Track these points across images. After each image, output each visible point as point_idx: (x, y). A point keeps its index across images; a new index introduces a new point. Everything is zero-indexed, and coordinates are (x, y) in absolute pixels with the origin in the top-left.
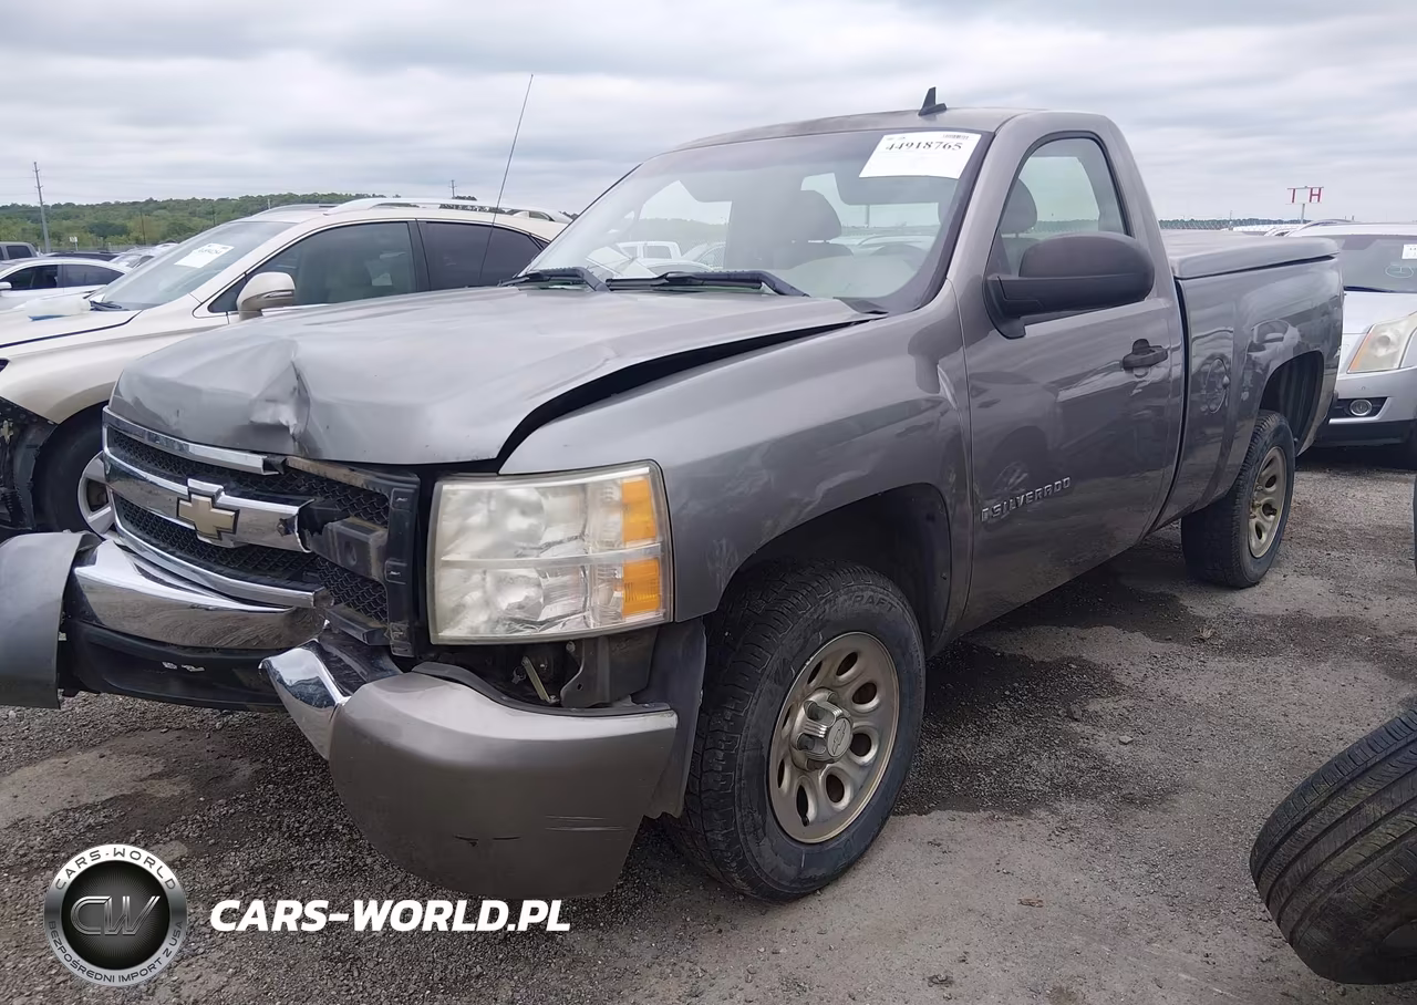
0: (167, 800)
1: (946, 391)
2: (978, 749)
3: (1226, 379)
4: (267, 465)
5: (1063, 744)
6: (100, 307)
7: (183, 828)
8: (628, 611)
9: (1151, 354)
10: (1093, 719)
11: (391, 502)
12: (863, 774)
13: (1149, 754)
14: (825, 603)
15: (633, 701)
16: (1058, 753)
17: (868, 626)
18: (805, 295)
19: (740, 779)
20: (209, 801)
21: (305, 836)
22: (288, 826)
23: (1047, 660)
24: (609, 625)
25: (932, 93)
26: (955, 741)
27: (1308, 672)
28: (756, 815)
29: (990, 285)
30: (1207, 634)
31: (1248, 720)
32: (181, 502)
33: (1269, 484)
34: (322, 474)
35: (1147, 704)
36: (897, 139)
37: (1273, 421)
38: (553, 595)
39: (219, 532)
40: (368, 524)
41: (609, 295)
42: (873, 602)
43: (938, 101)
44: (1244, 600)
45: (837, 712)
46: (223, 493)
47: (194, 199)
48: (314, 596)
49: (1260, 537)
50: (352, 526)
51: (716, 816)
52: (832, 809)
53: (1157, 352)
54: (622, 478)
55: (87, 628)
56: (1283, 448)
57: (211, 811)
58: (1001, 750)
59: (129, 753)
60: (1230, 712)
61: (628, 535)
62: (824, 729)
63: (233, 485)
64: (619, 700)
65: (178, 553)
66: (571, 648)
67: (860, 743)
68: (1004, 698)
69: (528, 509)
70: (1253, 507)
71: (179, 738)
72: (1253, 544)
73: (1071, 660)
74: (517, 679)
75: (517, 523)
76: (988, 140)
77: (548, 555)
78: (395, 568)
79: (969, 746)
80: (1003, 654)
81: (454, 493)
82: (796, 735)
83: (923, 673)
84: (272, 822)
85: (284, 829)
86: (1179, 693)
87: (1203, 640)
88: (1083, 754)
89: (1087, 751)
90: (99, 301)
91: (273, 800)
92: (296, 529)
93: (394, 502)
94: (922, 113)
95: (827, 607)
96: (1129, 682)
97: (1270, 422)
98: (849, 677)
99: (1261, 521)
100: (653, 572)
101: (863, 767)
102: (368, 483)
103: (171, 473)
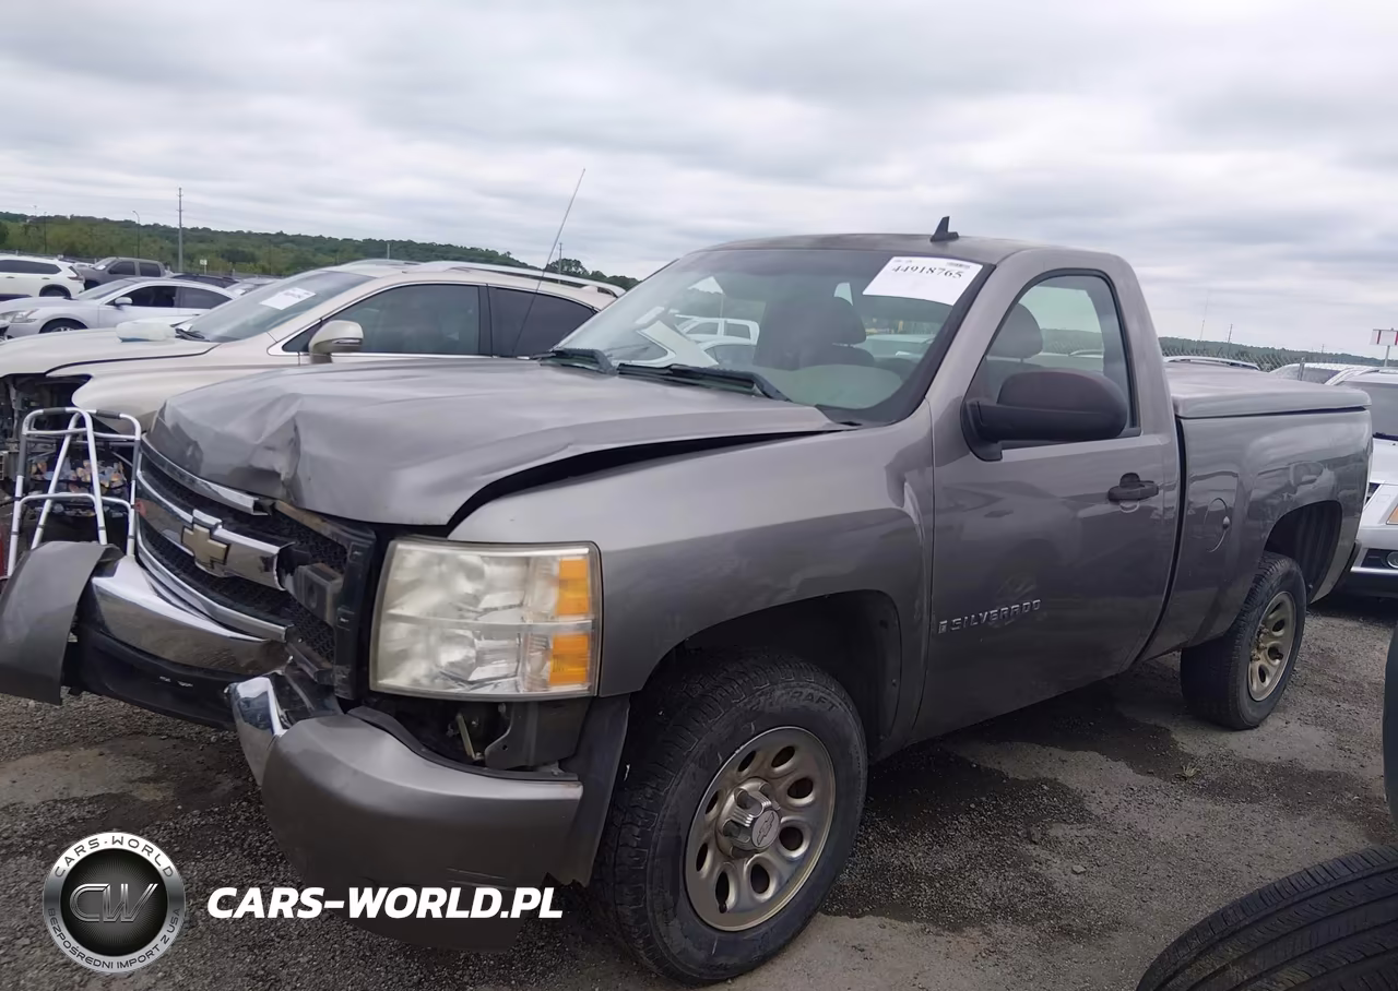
0: (146, 804)
1: (909, 507)
2: (928, 860)
3: (1226, 520)
4: (257, 506)
5: (1015, 866)
6: (185, 335)
7: (156, 832)
8: (556, 680)
9: (1139, 489)
10: (1052, 844)
11: (349, 554)
12: (793, 867)
13: (1096, 887)
14: (760, 695)
15: (560, 767)
16: (1006, 874)
17: (809, 722)
18: (787, 400)
19: (653, 858)
20: (185, 811)
21: (262, 856)
22: (250, 845)
23: (1021, 778)
24: (539, 692)
25: (945, 221)
26: (908, 848)
27: (1284, 823)
28: (667, 895)
29: (968, 408)
30: (1190, 772)
31: (1209, 866)
32: (186, 530)
33: (1277, 629)
34: (300, 520)
35: (1111, 835)
36: (904, 261)
37: (1282, 565)
38: (488, 657)
39: (212, 562)
40: (331, 571)
41: (617, 379)
42: (812, 700)
43: (951, 229)
44: (1239, 743)
45: (766, 804)
46: (220, 527)
47: (321, 236)
48: (286, 631)
49: (1263, 680)
50: (317, 571)
51: (626, 890)
52: (753, 899)
53: (1147, 487)
54: (562, 556)
55: (95, 635)
56: (1293, 593)
57: (185, 820)
58: (950, 863)
59: (126, 754)
60: (1193, 855)
61: (562, 610)
62: (750, 818)
63: (230, 520)
64: (545, 764)
65: (182, 576)
66: (502, 709)
67: (790, 837)
68: (968, 812)
69: (474, 573)
70: (1258, 648)
71: (175, 747)
72: (1255, 687)
73: (1046, 781)
74: (450, 732)
75: (466, 587)
76: (988, 271)
77: (484, 620)
78: (345, 616)
79: (920, 854)
80: (978, 766)
81: (410, 552)
82: (724, 821)
83: (864, 774)
84: (236, 838)
85: (245, 846)
86: (1146, 829)
87: (1185, 779)
88: (1033, 878)
89: (1037, 876)
90: (186, 329)
91: (242, 817)
92: (275, 567)
93: (352, 555)
94: (934, 239)
95: (762, 699)
96: (1099, 811)
97: (1278, 566)
98: (786, 770)
99: (1266, 665)
100: (584, 647)
101: (791, 861)
102: (334, 534)
103: (182, 502)
